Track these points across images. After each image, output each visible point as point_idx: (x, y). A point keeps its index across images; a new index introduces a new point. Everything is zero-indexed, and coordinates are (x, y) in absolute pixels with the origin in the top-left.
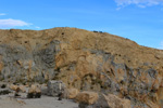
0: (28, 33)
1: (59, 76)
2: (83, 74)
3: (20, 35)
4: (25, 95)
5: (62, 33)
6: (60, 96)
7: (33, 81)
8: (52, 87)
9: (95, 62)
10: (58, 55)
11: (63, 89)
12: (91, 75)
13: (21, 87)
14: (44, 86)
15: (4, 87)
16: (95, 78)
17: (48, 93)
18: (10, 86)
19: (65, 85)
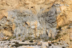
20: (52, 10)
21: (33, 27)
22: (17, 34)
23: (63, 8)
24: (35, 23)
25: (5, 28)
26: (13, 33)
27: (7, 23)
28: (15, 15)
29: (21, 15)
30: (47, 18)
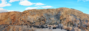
0: (53, 10)
1: (61, 22)
2: (68, 22)
3: (50, 10)
4: (52, 28)
5: (62, 9)
6: (62, 28)
7: (54, 24)
8: (59, 26)
9: (71, 18)
10: (61, 16)
11: (62, 26)
12: (70, 22)
13: (51, 26)
14: (57, 25)
15: (46, 26)
16: (71, 23)
17: (58, 27)
18: (48, 26)
19: (63, 25)
20: (59, 14)
21: (52, 20)
22: (47, 22)
23: (62, 13)
24: (53, 19)
25: (42, 20)
26: (45, 22)
27: (43, 18)
28: (46, 15)
29: (48, 15)
30: (57, 17)
